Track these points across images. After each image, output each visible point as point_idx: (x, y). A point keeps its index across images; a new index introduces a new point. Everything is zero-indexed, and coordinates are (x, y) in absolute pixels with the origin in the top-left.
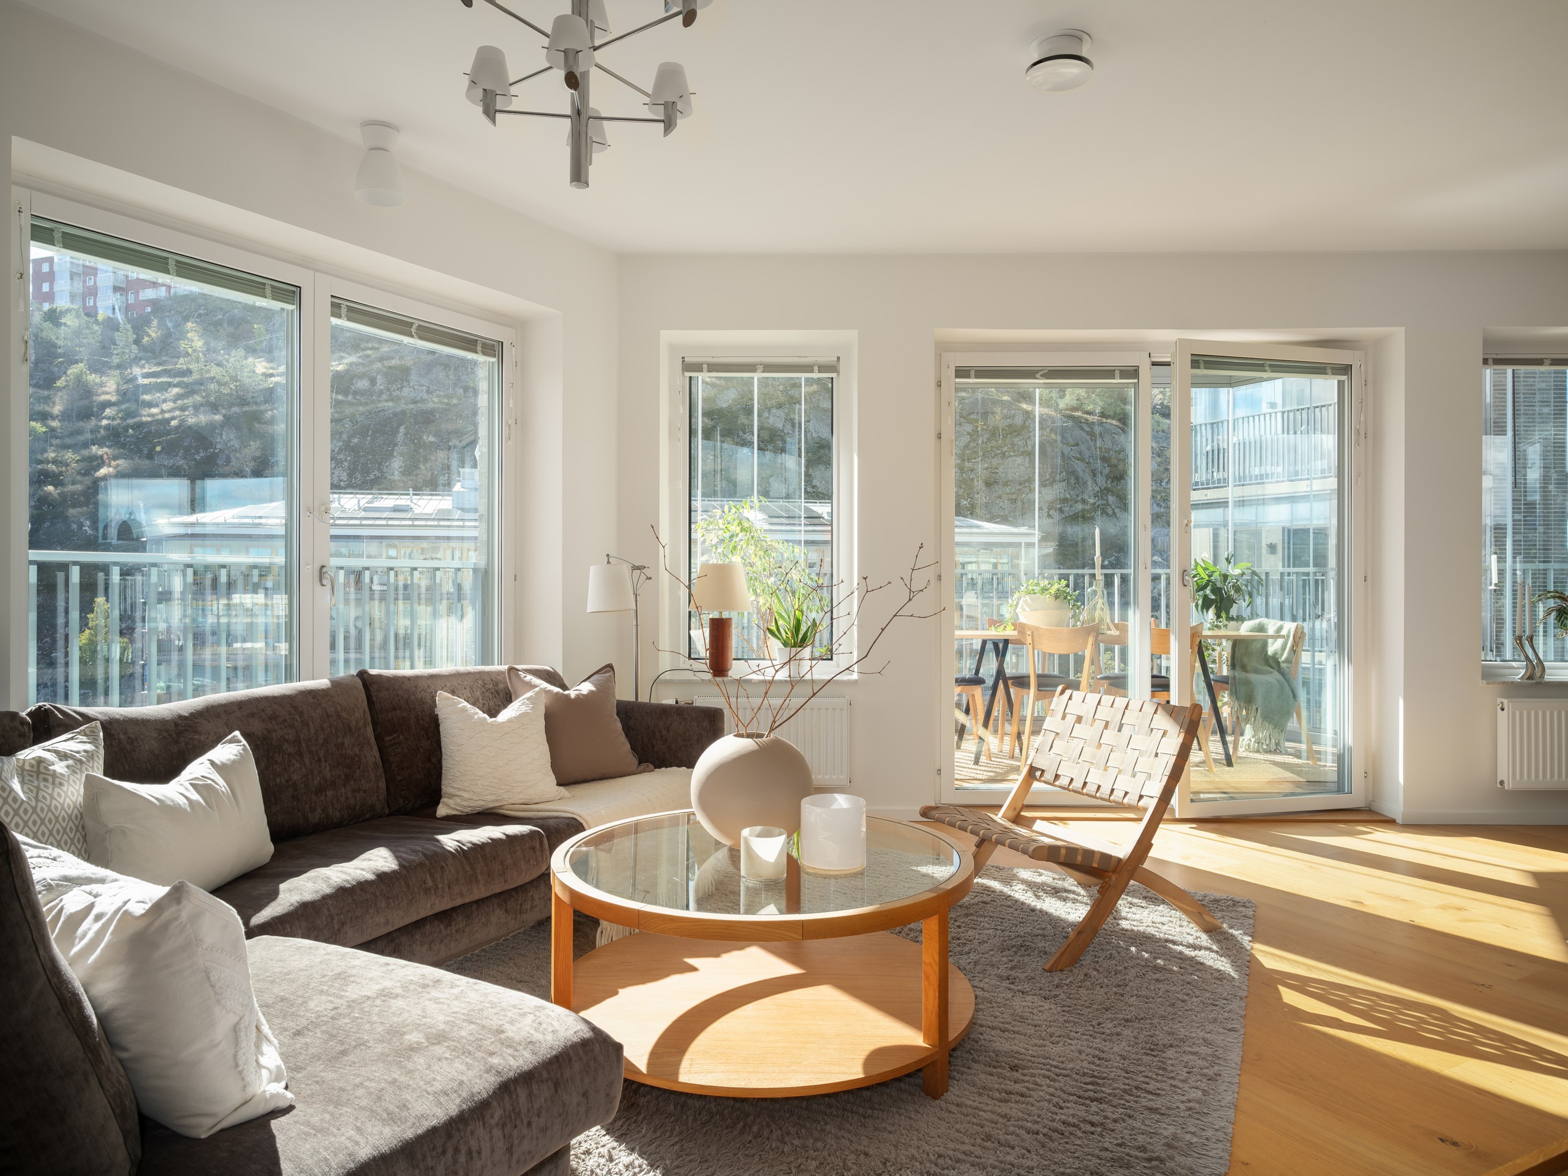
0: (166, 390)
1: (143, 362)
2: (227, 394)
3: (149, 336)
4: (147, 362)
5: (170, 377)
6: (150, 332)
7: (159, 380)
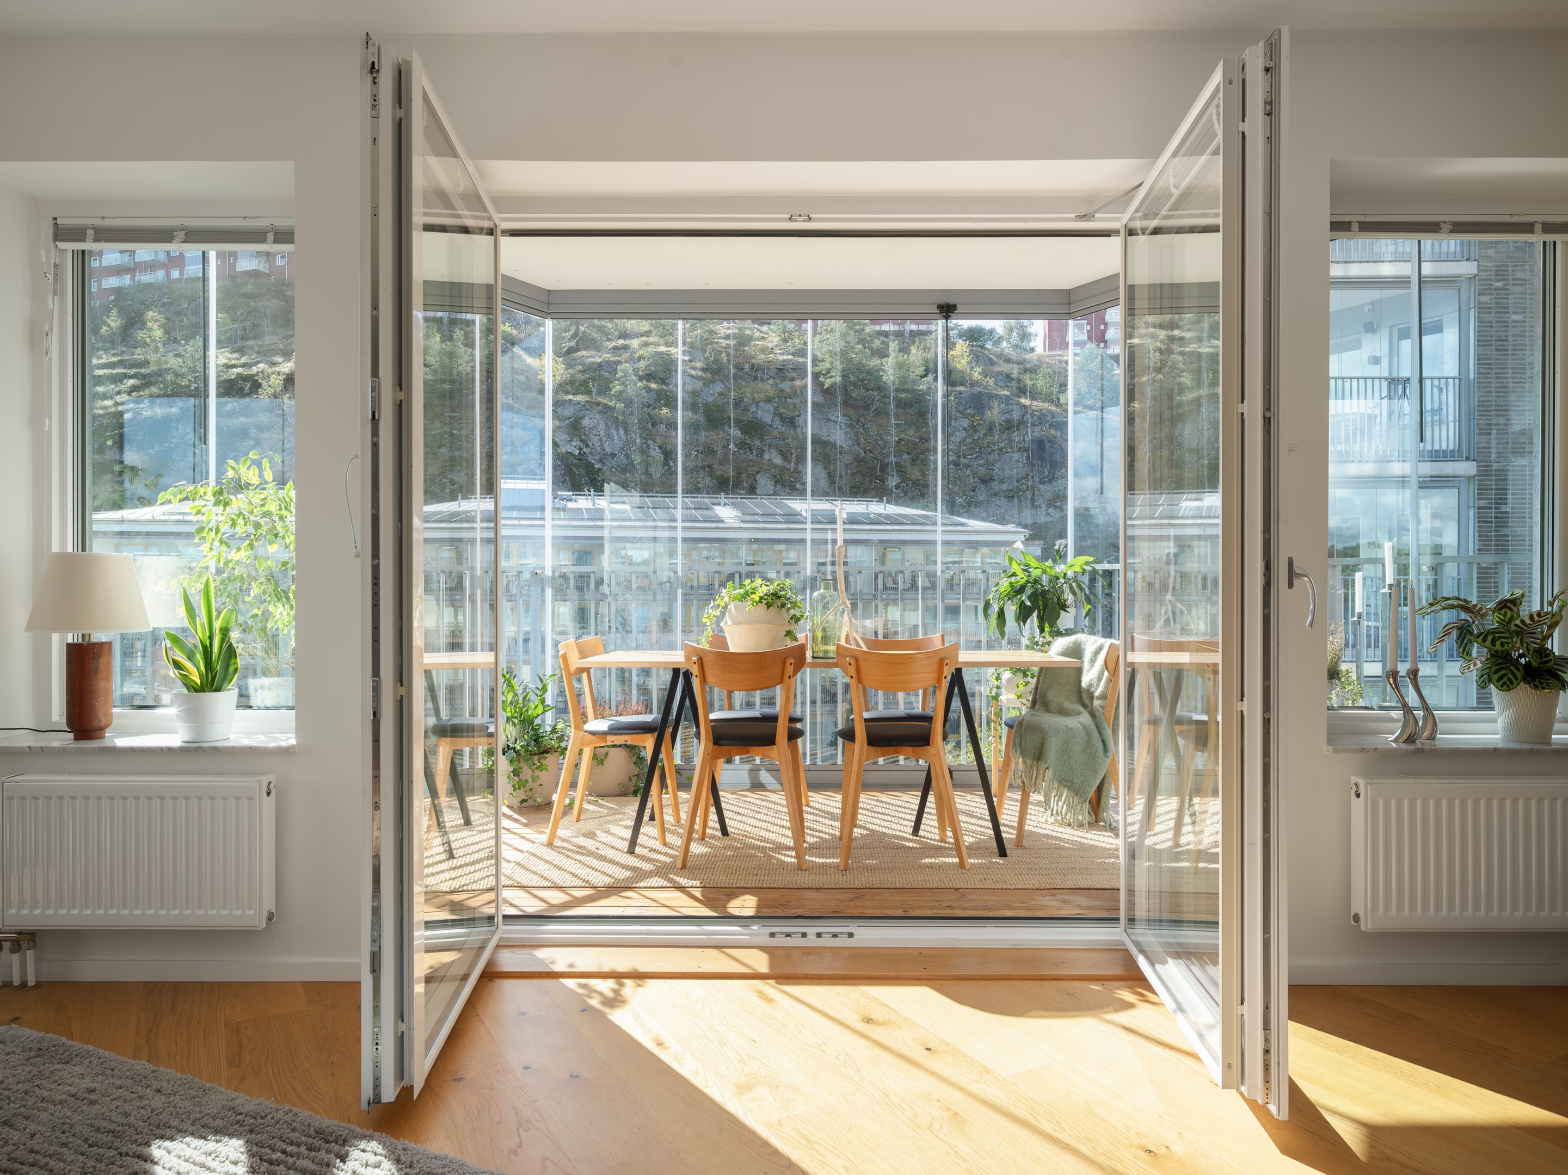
0: (121, 382)
1: (101, 352)
2: (185, 386)
3: (109, 325)
4: (105, 350)
5: (125, 368)
6: (109, 322)
7: (114, 372)
